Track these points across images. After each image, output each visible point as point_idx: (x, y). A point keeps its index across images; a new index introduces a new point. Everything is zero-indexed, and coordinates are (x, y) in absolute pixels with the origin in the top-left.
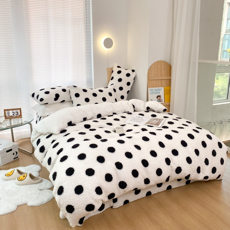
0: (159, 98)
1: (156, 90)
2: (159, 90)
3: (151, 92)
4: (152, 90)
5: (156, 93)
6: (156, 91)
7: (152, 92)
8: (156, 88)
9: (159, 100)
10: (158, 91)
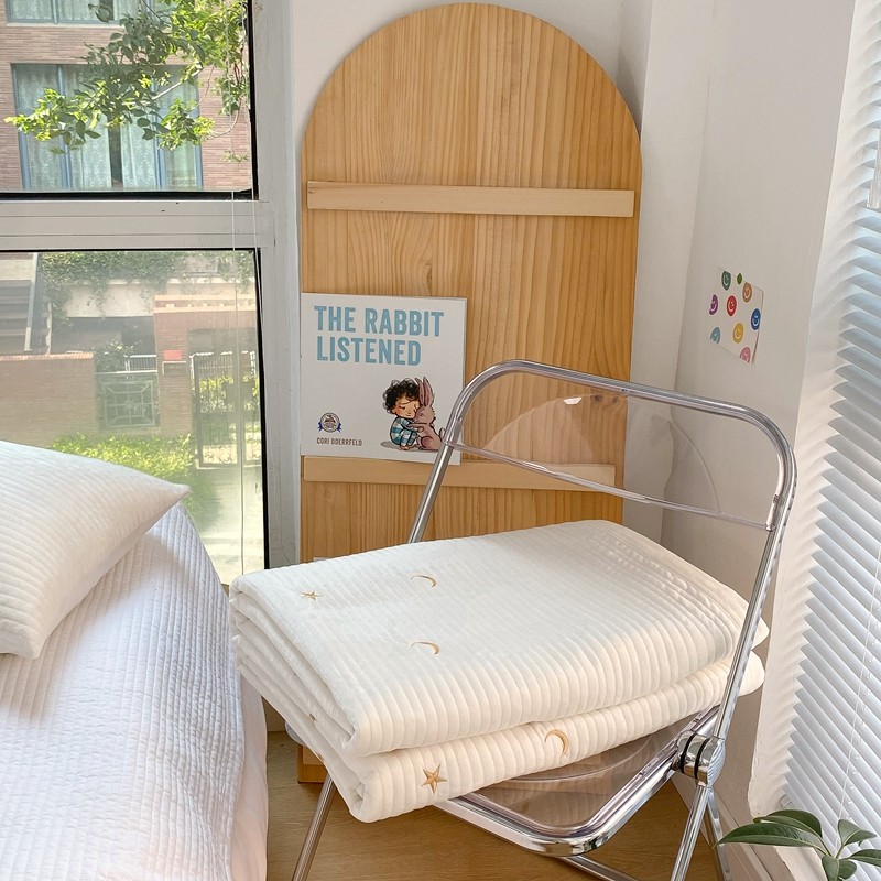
0: (407, 406)
1: (385, 326)
2: (417, 323)
3: (326, 335)
4: (339, 319)
5: (385, 352)
6: (385, 336)
7: (337, 335)
8: (380, 303)
9: (410, 424)
10: (407, 337)
